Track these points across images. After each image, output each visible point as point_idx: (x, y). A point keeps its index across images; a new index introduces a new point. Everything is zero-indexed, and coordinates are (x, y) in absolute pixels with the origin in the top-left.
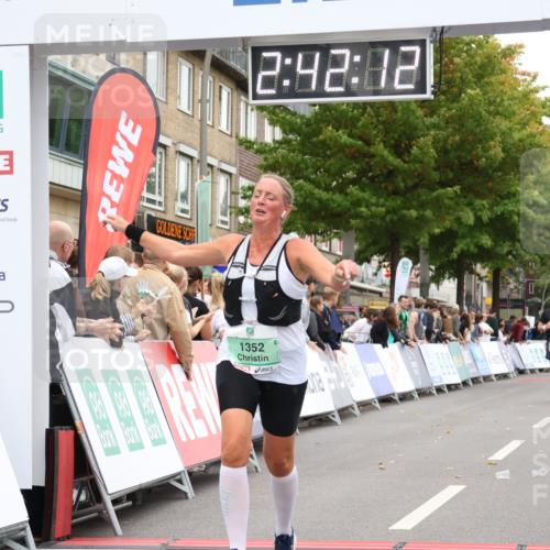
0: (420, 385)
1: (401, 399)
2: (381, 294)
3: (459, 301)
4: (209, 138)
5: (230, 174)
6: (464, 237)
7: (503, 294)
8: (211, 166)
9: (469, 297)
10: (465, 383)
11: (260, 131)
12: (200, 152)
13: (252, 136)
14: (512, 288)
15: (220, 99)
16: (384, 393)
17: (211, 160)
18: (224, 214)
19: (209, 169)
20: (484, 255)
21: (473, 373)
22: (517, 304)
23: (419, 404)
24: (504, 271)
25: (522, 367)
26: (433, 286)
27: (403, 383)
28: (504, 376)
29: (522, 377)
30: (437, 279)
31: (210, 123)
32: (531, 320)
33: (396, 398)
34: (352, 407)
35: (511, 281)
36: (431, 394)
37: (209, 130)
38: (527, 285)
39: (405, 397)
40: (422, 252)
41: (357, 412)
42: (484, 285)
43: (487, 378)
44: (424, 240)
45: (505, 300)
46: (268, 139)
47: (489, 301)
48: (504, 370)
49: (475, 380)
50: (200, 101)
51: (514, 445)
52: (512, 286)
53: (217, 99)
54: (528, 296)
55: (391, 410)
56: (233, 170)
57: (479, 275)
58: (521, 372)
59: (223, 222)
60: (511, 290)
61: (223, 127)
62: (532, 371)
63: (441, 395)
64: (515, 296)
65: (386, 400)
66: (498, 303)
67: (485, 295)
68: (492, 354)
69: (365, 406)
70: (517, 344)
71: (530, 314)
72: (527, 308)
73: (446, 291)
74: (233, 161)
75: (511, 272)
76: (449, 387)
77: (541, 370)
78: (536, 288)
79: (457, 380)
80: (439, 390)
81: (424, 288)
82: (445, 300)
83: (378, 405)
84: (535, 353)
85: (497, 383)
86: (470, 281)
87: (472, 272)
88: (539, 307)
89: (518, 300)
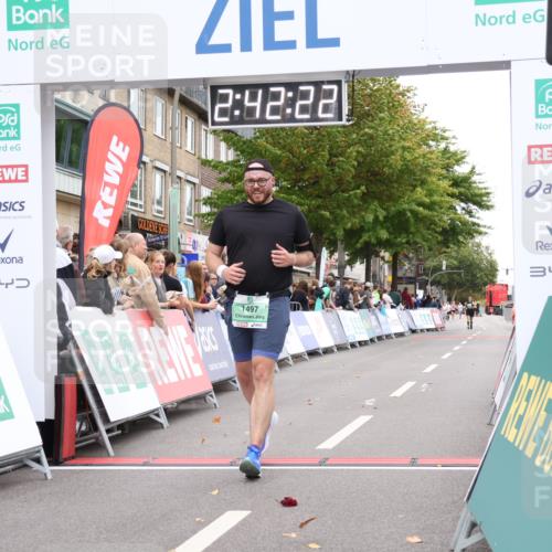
0: (339, 342)
1: (324, 353)
2: (308, 274)
3: (367, 279)
4: (178, 156)
5: (194, 184)
6: (369, 231)
7: (400, 274)
8: (179, 178)
9: (375, 276)
10: (372, 340)
11: (217, 152)
12: (171, 167)
14: (407, 268)
15: (186, 127)
16: (311, 348)
17: (179, 173)
18: (190, 214)
20: (387, 244)
21: (378, 333)
22: (411, 281)
23: (337, 356)
24: (401, 257)
25: (414, 328)
26: (348, 268)
27: (326, 341)
28: (401, 335)
29: (415, 335)
30: (351, 263)
31: (179, 145)
33: (321, 351)
34: (287, 358)
35: (406, 263)
36: (347, 348)
37: (178, 150)
38: (417, 267)
39: (327, 351)
40: (339, 243)
41: (291, 362)
42: (386, 266)
43: (388, 336)
44: (340, 233)
45: (401, 278)
46: (223, 159)
47: (390, 279)
48: (400, 329)
49: (380, 338)
50: (171, 128)
51: (409, 385)
52: (406, 267)
53: (184, 128)
54: (418, 274)
55: (316, 361)
56: (196, 181)
57: (383, 258)
58: (413, 331)
59: (189, 220)
60: (406, 270)
61: (189, 148)
62: (422, 331)
63: (355, 350)
64: (409, 275)
65: (313, 353)
66: (396, 280)
67: (386, 275)
68: (394, 319)
69: (297, 358)
71: (420, 288)
72: (418, 284)
73: (357, 271)
74: (196, 174)
75: (406, 257)
76: (360, 343)
77: (428, 330)
78: (425, 269)
79: (366, 337)
80: (353, 345)
81: (341, 268)
83: (307, 357)
84: (424, 317)
85: (395, 339)
86: (376, 263)
87: (377, 255)
88: (426, 283)
89: (410, 278)
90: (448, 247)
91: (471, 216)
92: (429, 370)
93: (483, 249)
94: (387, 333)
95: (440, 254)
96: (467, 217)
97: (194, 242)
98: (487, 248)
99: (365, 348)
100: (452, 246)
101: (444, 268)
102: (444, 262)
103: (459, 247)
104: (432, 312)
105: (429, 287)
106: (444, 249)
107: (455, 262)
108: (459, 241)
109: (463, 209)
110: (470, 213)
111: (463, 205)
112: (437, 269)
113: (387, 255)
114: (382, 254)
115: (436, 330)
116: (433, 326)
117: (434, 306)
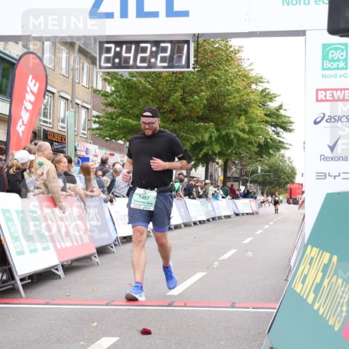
0: (185, 221)
1: (175, 228)
4: (76, 89)
5: (88, 109)
6: (208, 145)
7: (229, 175)
8: (78, 104)
9: (211, 176)
10: (208, 220)
12: (72, 97)
13: (100, 88)
14: (234, 171)
15: (83, 69)
17: (77, 101)
18: (84, 129)
19: (76, 106)
20: (221, 154)
21: (213, 215)
22: (236, 180)
23: (184, 231)
24: (230, 163)
25: (237, 212)
26: (193, 170)
27: (176, 220)
28: (228, 217)
29: (238, 217)
30: (195, 166)
31: (77, 81)
32: (242, 188)
33: (173, 227)
35: (233, 167)
36: (191, 225)
37: (77, 85)
38: (241, 170)
39: (177, 227)
42: (220, 169)
43: (220, 218)
45: (229, 178)
46: (108, 90)
47: (222, 178)
48: (228, 213)
49: (214, 219)
50: (72, 69)
51: (232, 252)
52: (234, 170)
53: (81, 69)
54: (242, 176)
56: (89, 107)
57: (218, 163)
58: (237, 215)
59: (84, 134)
60: (233, 172)
61: (84, 84)
62: (243, 214)
63: (196, 226)
64: (235, 175)
66: (226, 179)
67: (219, 175)
68: (224, 206)
70: (236, 201)
71: (243, 185)
72: (241, 182)
73: (200, 172)
74: (89, 102)
75: (234, 163)
76: (200, 222)
77: (247, 214)
78: (246, 172)
79: (205, 219)
80: (195, 223)
81: (189, 171)
82: (199, 177)
84: (244, 205)
85: (224, 220)
86: (212, 167)
87: (214, 161)
88: (247, 181)
89: (236, 178)
90: (262, 157)
91: (278, 136)
92: (247, 241)
93: (286, 159)
94: (219, 215)
95: (257, 161)
96: (275, 136)
97: (87, 149)
98: (289, 158)
99: (203, 226)
100: (265, 156)
101: (259, 171)
102: (260, 168)
103: (270, 158)
104: (250, 201)
105: (248, 184)
106: (260, 159)
107: (267, 168)
108: (270, 153)
109: (274, 131)
110: (278, 134)
111: (273, 128)
112: (255, 172)
113: (220, 162)
114: (217, 160)
115: (253, 214)
116: (251, 211)
117: (252, 197)
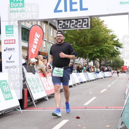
0: (87, 80)
1: (84, 83)
2: (80, 64)
9: (95, 64)
10: (95, 79)
15: (51, 30)
16: (81, 81)
17: (49, 41)
19: (49, 43)
20: (98, 57)
23: (87, 83)
24: (102, 60)
29: (105, 78)
30: (90, 61)
34: (75, 84)
36: (89, 81)
37: (49, 36)
38: (105, 62)
40: (87, 56)
41: (76, 85)
42: (98, 62)
43: (99, 78)
44: (88, 54)
45: (102, 65)
47: (99, 65)
48: (102, 77)
49: (97, 79)
50: (47, 31)
52: (103, 62)
55: (82, 84)
56: (53, 43)
58: (105, 77)
61: (51, 35)
64: (103, 64)
65: (81, 83)
68: (100, 74)
69: (78, 84)
70: (104, 72)
71: (106, 67)
73: (91, 63)
74: (53, 41)
77: (108, 77)
78: (107, 63)
80: (91, 81)
81: (88, 63)
82: (91, 65)
84: (107, 74)
85: (101, 79)
86: (96, 61)
87: (96, 60)
89: (104, 65)
91: (118, 50)
92: (109, 86)
93: (121, 58)
95: (111, 59)
99: (94, 81)
100: (113, 57)
101: (112, 62)
104: (109, 72)
105: (108, 67)
107: (114, 61)
108: (115, 56)
109: (116, 48)
112: (110, 62)
113: (98, 60)
115: (110, 77)
116: (109, 76)
117: (110, 71)
